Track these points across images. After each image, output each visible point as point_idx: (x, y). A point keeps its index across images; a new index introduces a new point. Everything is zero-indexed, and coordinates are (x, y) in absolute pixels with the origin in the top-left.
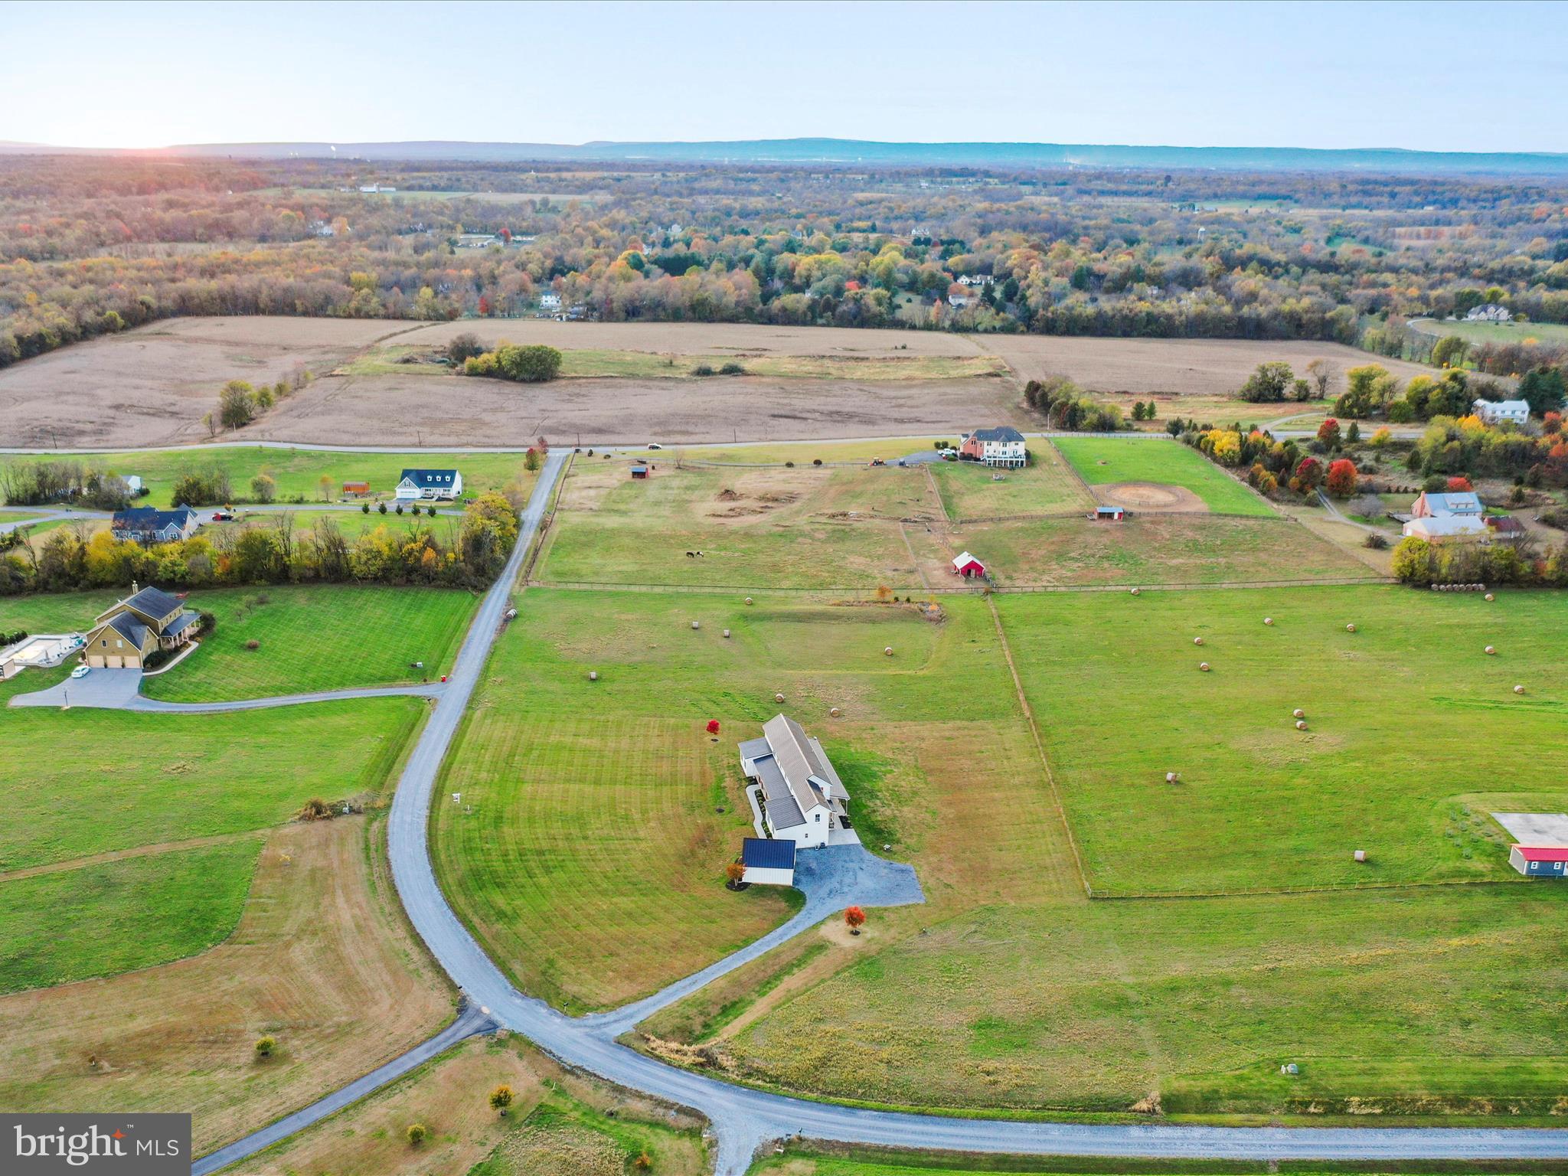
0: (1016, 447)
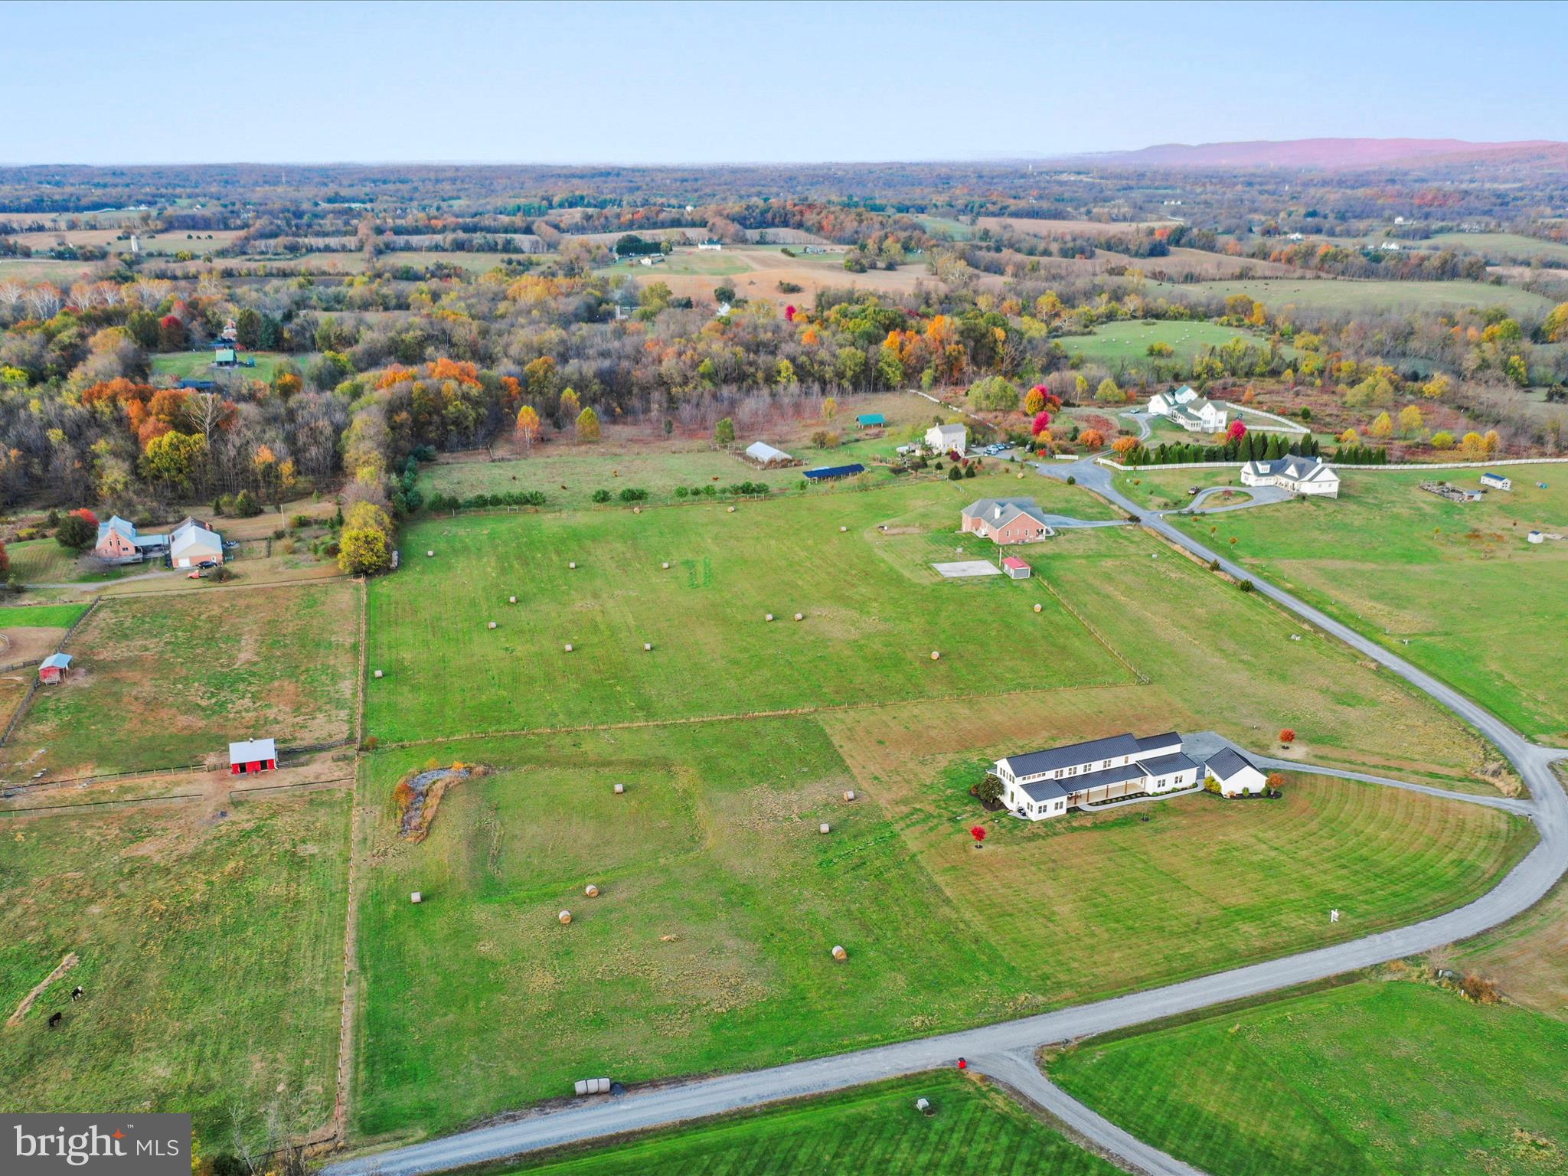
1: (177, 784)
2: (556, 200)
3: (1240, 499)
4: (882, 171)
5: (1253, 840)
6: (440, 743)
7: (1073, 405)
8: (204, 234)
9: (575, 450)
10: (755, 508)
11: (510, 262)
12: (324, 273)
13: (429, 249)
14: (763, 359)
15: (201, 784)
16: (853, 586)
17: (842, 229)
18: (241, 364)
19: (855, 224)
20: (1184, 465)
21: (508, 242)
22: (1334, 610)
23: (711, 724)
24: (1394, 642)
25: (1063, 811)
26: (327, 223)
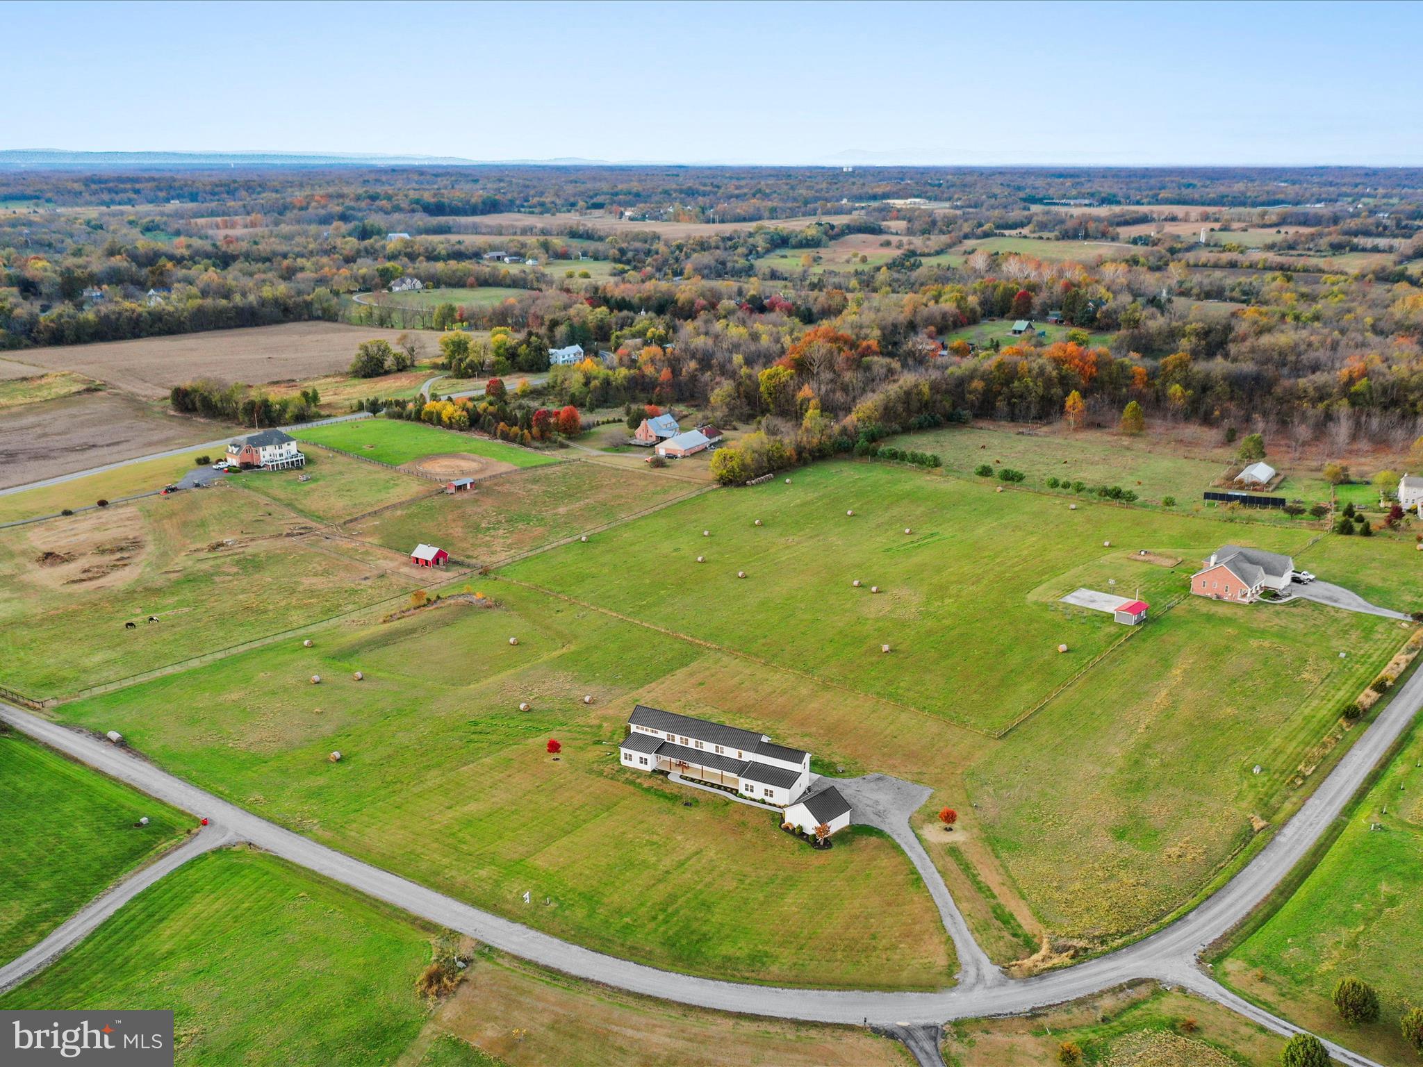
0: (289, 447)
12: (1320, 271)
15: (392, 563)
25: (648, 768)
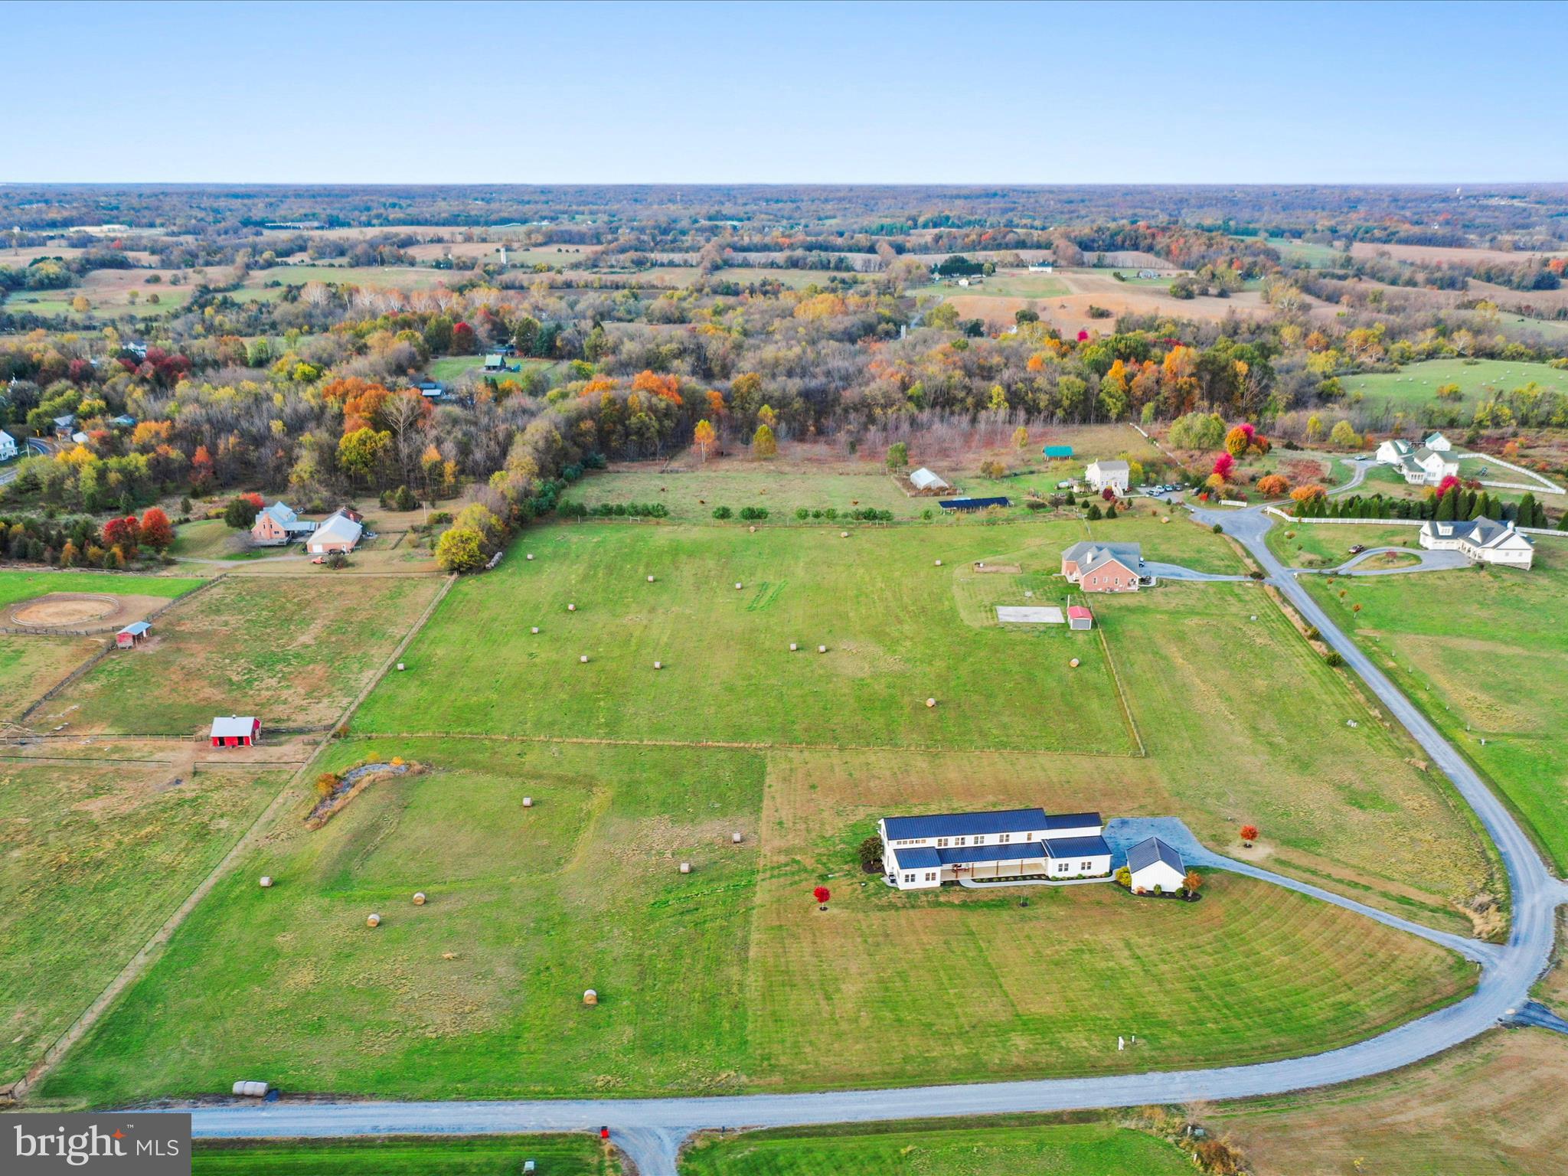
1: (161, 749)
2: (921, 220)
3: (1406, 563)
4: (1287, 194)
5: (1120, 944)
6: (403, 738)
7: (1296, 448)
8: (572, 248)
9: (747, 465)
10: (871, 536)
11: (833, 280)
12: (653, 287)
13: (765, 266)
14: (977, 383)
15: (181, 753)
16: (900, 622)
17: (1189, 253)
18: (509, 369)
19: (1204, 248)
20: (1365, 521)
21: (841, 260)
22: (1423, 696)
23: (661, 749)
24: (1467, 740)
25: (937, 883)
26: (688, 240)
